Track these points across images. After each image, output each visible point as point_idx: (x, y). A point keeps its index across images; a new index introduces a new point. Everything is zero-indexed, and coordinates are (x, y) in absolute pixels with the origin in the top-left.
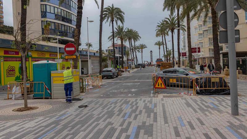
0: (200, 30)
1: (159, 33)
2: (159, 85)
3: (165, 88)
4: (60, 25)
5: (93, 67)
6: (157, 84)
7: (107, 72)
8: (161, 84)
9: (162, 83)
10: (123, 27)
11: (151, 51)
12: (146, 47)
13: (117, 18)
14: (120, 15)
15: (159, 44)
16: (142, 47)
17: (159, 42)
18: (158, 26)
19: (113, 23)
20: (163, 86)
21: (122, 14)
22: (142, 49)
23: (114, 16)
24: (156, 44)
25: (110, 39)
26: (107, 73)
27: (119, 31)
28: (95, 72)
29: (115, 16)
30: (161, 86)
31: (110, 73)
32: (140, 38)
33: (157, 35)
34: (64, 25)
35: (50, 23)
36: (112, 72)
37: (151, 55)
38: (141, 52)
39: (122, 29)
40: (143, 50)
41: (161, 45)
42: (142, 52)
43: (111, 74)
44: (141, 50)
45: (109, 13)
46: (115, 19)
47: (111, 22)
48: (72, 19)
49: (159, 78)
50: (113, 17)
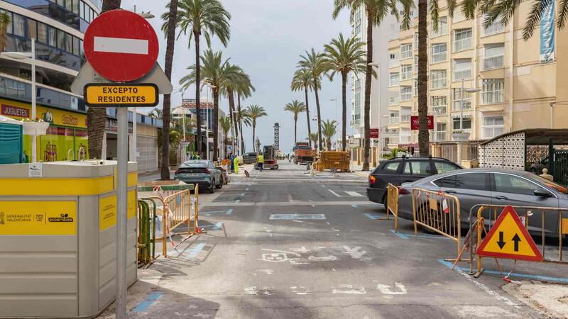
0: (404, 78)
1: (298, 80)
2: (501, 244)
3: (539, 258)
4: (43, 28)
5: (138, 155)
6: (496, 237)
7: (194, 172)
8: (516, 239)
9: (521, 236)
10: (220, 56)
11: (277, 125)
12: (265, 114)
13: (212, 27)
14: (219, 20)
15: (296, 108)
16: (257, 112)
17: (296, 103)
18: (302, 62)
19: (197, 40)
20: (526, 248)
21: (225, 16)
22: (254, 119)
23: (201, 20)
24: (289, 108)
25: (183, 85)
26: (193, 175)
27: (211, 66)
28: (145, 170)
29: (204, 21)
30: (516, 249)
31: (204, 177)
32: (254, 90)
33: (295, 86)
34: (57, 29)
35: (10, 15)
36: (209, 172)
37: (277, 134)
38: (252, 123)
39: (218, 60)
40: (256, 120)
41: (301, 110)
42: (254, 126)
43: (207, 180)
44: (252, 120)
45: (189, 10)
46: (204, 28)
47: (193, 37)
48: (82, 16)
49: (505, 215)
50: (199, 23)
